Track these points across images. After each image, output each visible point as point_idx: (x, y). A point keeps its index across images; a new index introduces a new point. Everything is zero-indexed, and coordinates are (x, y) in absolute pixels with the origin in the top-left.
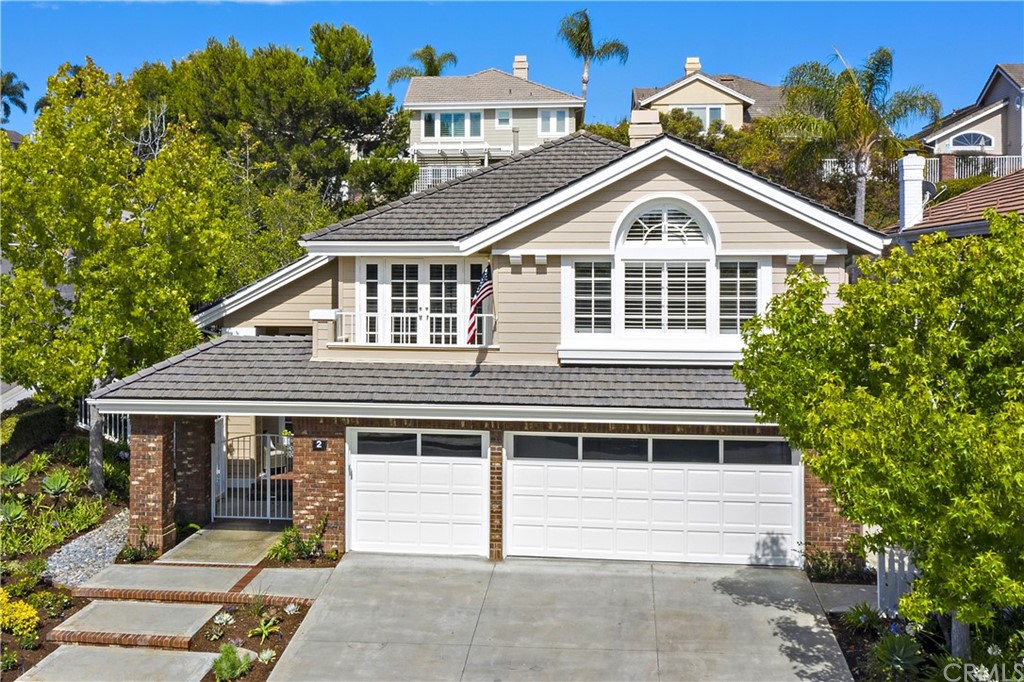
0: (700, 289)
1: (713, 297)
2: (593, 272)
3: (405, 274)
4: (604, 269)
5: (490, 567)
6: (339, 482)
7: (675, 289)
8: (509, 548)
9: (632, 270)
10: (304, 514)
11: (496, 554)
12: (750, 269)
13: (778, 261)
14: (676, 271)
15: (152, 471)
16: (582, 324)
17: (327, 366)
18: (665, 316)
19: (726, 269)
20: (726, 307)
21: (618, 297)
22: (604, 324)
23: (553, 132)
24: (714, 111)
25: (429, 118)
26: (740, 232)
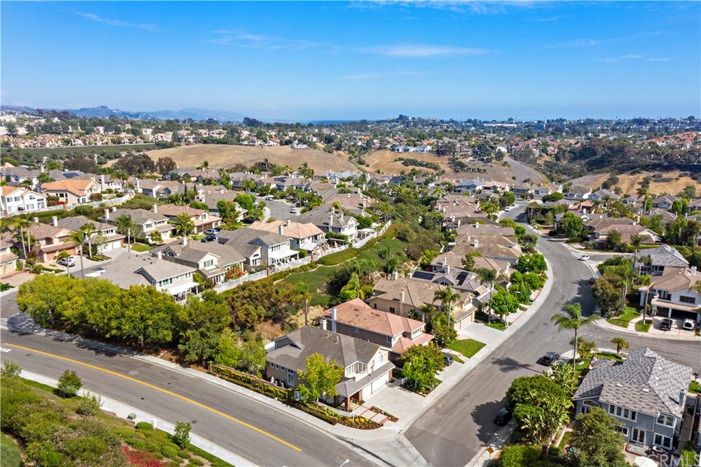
11: (372, 393)
12: (382, 356)
22: (374, 366)
23: (188, 278)
24: (212, 261)
25: (160, 282)
26: (383, 353)
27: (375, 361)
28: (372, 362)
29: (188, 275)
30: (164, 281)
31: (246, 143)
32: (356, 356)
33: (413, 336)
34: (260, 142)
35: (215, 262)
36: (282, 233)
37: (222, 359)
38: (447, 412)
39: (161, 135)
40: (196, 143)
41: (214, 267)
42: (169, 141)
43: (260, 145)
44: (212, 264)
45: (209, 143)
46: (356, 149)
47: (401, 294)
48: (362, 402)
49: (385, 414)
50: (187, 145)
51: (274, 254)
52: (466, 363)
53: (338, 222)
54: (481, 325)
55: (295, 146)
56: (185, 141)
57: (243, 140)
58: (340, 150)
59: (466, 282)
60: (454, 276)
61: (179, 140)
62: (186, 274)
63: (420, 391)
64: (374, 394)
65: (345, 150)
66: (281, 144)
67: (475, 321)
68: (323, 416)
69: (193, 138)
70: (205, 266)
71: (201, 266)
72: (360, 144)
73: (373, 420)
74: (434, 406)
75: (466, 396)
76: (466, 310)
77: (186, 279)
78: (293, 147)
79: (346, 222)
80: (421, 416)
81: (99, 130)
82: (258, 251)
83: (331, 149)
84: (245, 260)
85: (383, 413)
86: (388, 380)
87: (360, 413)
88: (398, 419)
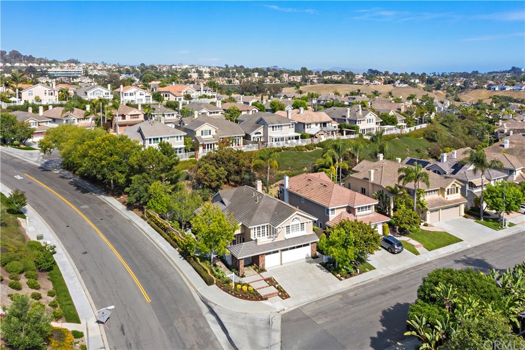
0: (298, 226)
1: (300, 227)
3: (259, 228)
5: (281, 266)
6: (264, 260)
7: (296, 227)
8: (283, 262)
9: (292, 226)
10: (261, 265)
11: (281, 264)
12: (303, 223)
13: (307, 223)
14: (296, 225)
15: (243, 263)
16: (287, 233)
17: (260, 245)
18: (295, 230)
19: (301, 224)
22: (289, 233)
23: (179, 141)
24: (210, 131)
25: (150, 140)
26: (303, 220)
27: (290, 227)
28: (285, 228)
29: (179, 138)
30: (154, 139)
31: (356, 83)
32: (269, 219)
33: (357, 213)
34: (368, 82)
35: (213, 133)
36: (290, 118)
37: (153, 205)
38: (353, 303)
39: (294, 77)
40: (319, 83)
41: (211, 136)
42: (298, 81)
43: (367, 84)
44: (210, 134)
45: (328, 83)
46: (454, 89)
47: (370, 172)
48: (263, 270)
49: (278, 288)
50: (312, 84)
51: (273, 133)
52: (421, 255)
53: (355, 115)
54: (472, 221)
55: (397, 85)
56: (311, 81)
57: (355, 81)
58: (439, 89)
59: (461, 171)
60: (449, 165)
61: (306, 81)
62: (177, 137)
63: (338, 273)
64: (284, 265)
65: (444, 90)
66: (385, 83)
67: (464, 216)
68: (204, 274)
69: (317, 80)
70: (202, 134)
71: (198, 134)
72: (458, 84)
73: (258, 291)
74: (344, 294)
75: (392, 290)
76: (449, 199)
77: (176, 141)
78: (394, 86)
79: (364, 116)
80: (320, 300)
81: (254, 75)
82: (261, 130)
83: (430, 89)
84: (244, 135)
85: (277, 286)
86: (310, 255)
87: (250, 281)
88: (289, 297)
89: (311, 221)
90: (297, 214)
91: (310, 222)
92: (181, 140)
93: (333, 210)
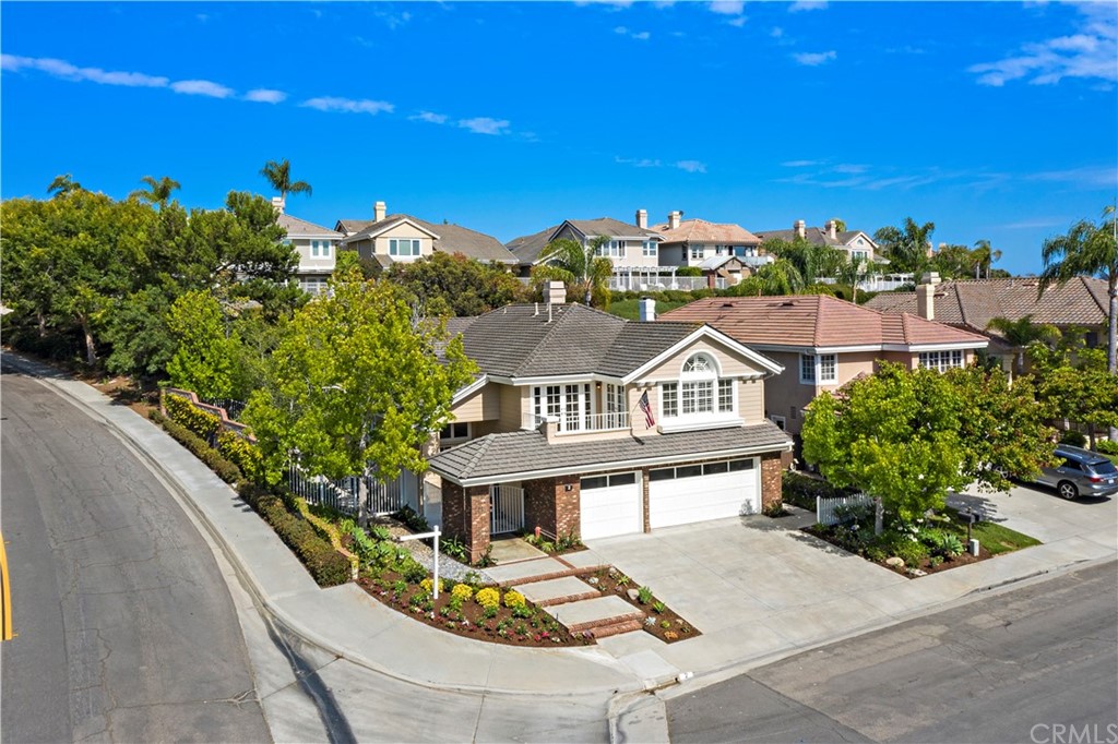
0: (711, 392)
1: (716, 396)
2: (670, 387)
3: (553, 391)
4: (674, 386)
5: (646, 536)
6: (577, 506)
7: (701, 393)
8: (653, 524)
9: (685, 386)
10: (561, 526)
11: (646, 529)
12: (729, 382)
13: (740, 378)
14: (701, 385)
15: (484, 515)
16: (666, 413)
17: (559, 447)
18: (696, 406)
19: (721, 383)
20: (721, 400)
21: (680, 399)
22: (675, 412)
23: (320, 256)
24: (416, 243)
26: (728, 367)
27: (680, 390)
28: (660, 388)
35: (426, 248)
36: (644, 227)
41: (418, 257)
44: (416, 252)
53: (820, 239)
62: (316, 244)
63: (891, 553)
64: (656, 534)
70: (393, 251)
71: (381, 247)
73: (549, 609)
79: (844, 241)
84: (516, 262)
85: (633, 593)
86: (756, 506)
87: (515, 579)
88: (695, 633)
89: (758, 374)
90: (705, 338)
91: (753, 379)
92: (326, 253)
93: (828, 359)
